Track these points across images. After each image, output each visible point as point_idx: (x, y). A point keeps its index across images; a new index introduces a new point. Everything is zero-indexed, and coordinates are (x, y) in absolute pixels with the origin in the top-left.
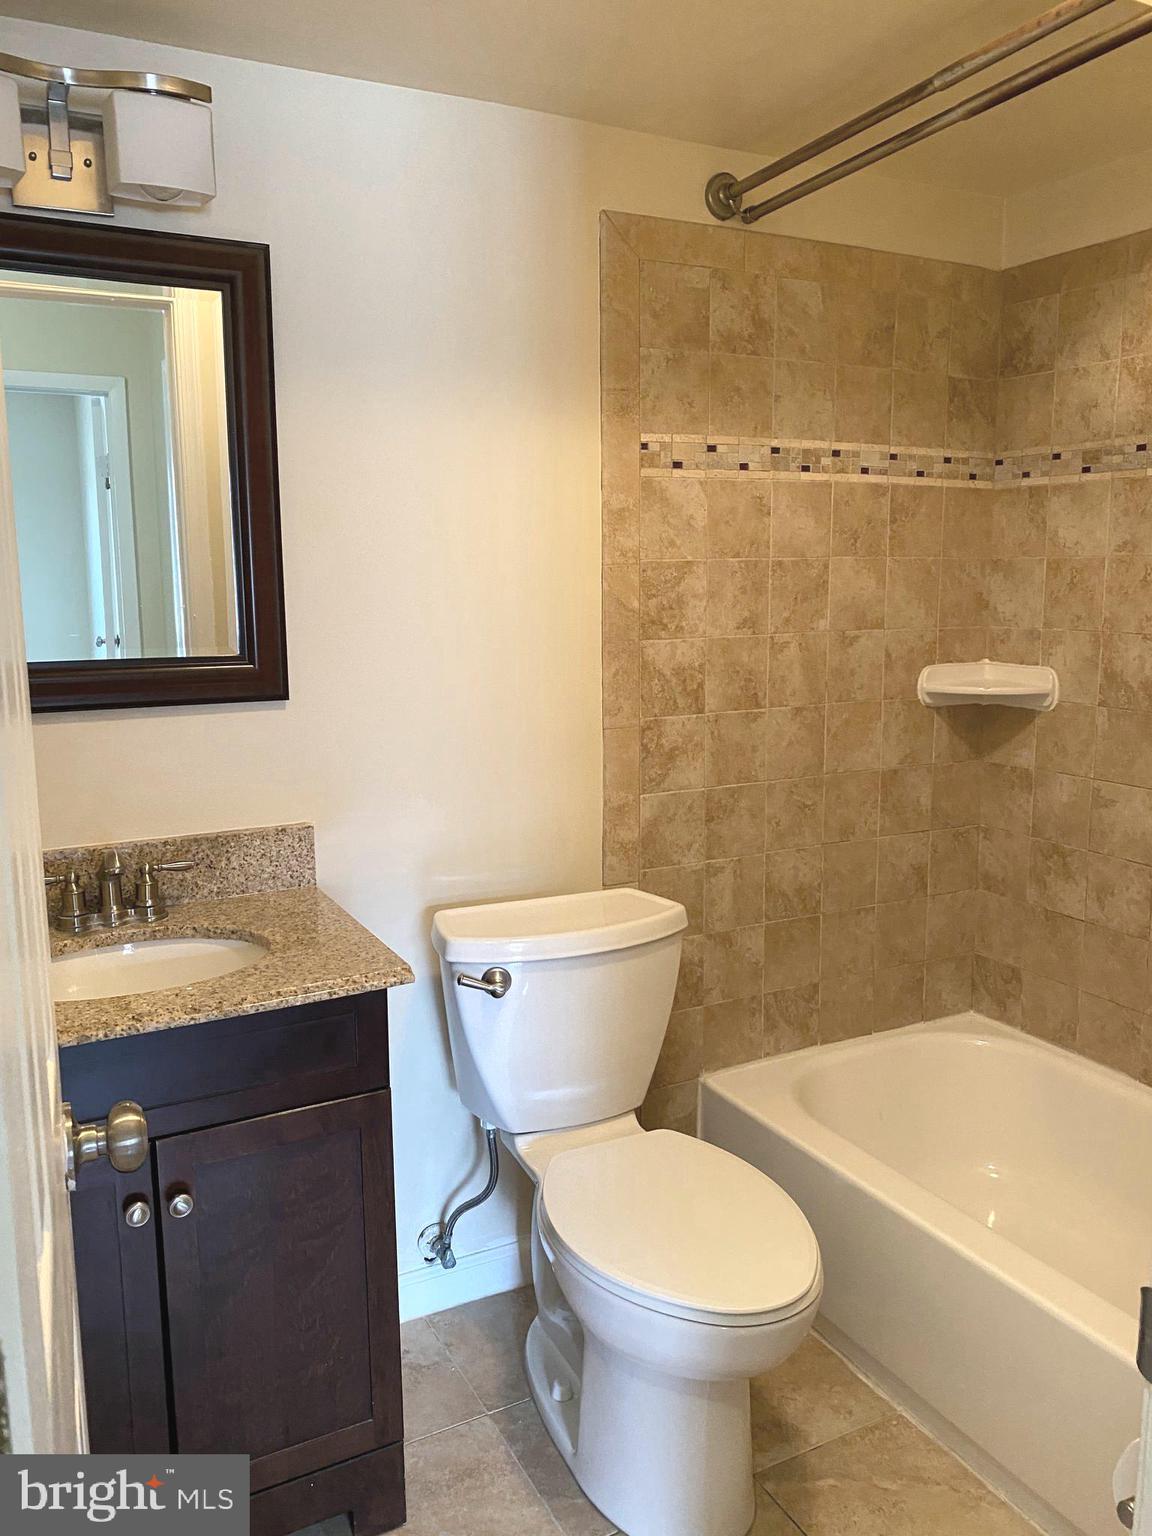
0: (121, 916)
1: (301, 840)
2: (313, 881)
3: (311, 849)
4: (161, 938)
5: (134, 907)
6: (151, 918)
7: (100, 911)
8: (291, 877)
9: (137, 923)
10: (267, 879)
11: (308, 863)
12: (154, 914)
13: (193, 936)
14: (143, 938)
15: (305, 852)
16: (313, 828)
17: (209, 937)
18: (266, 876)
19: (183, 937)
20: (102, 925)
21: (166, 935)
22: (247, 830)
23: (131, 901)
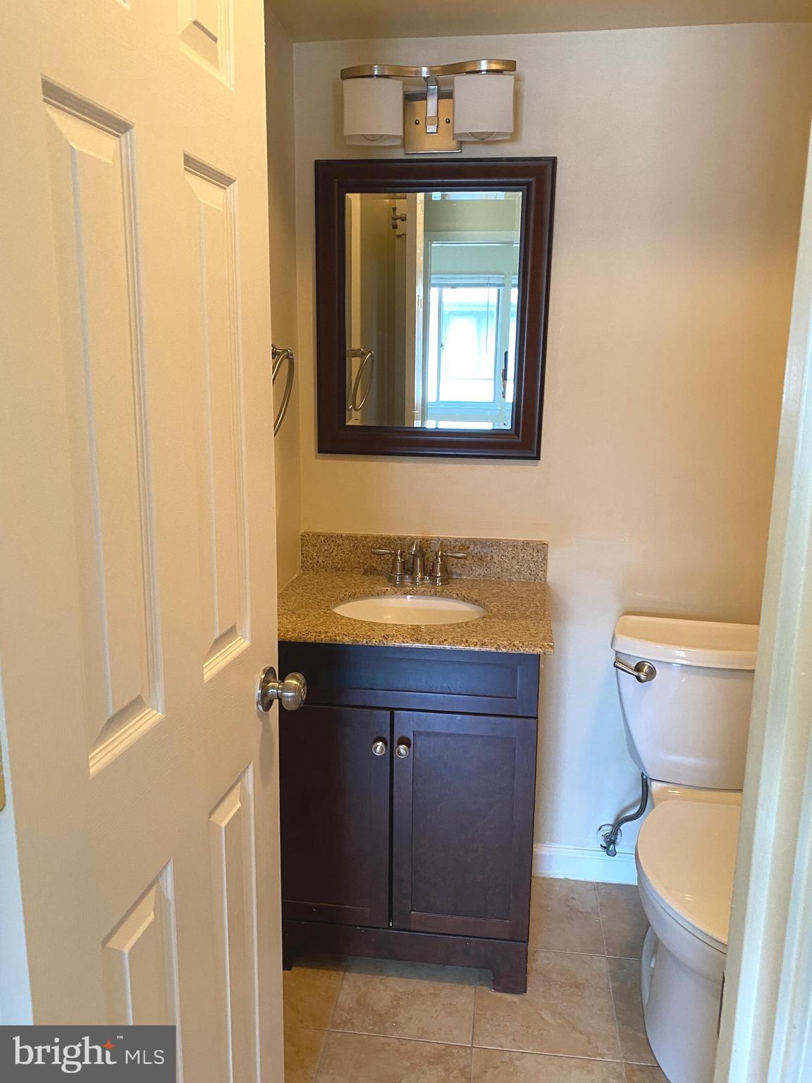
0: (422, 579)
1: (538, 551)
2: (543, 579)
3: (545, 559)
4: (440, 596)
5: (430, 575)
6: (439, 583)
7: (411, 574)
8: (530, 574)
9: (430, 585)
10: (515, 573)
11: (542, 567)
12: (441, 581)
13: (456, 599)
14: (429, 594)
15: (540, 560)
16: (547, 545)
17: (464, 601)
18: (514, 570)
19: (451, 598)
20: (411, 583)
21: (441, 595)
22: (506, 540)
23: (429, 572)
